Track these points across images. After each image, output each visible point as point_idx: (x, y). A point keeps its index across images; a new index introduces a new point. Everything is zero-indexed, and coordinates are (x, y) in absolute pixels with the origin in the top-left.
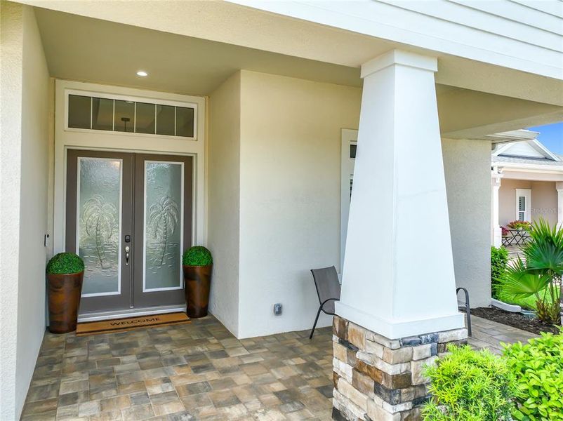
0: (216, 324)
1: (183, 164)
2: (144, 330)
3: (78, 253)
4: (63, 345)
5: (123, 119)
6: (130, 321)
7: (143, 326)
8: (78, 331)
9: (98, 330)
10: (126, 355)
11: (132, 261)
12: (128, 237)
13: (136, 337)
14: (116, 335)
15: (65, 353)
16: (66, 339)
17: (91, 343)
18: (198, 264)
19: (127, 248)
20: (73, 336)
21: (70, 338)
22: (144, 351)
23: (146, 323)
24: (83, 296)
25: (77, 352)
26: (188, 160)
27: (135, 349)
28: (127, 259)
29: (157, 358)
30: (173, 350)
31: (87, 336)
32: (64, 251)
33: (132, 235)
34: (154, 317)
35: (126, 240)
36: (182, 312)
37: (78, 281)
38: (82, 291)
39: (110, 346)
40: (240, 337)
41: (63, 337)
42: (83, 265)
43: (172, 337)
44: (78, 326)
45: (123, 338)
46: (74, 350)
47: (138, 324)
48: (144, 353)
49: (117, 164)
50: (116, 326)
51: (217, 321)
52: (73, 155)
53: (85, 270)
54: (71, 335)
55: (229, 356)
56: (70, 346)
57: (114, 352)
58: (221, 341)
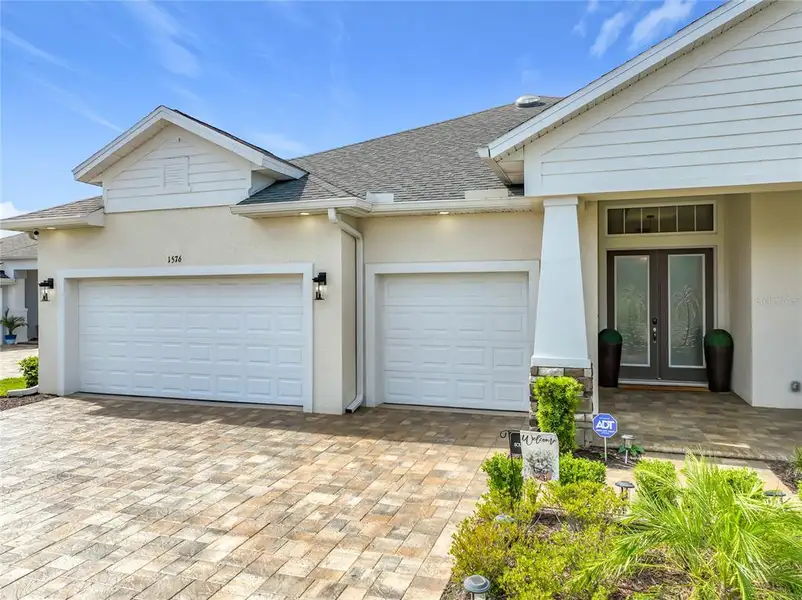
1: (703, 255)
3: (616, 329)
5: (648, 217)
6: (658, 387)
8: (619, 389)
11: (659, 339)
12: (655, 321)
18: (719, 344)
19: (654, 329)
26: (709, 252)
28: (655, 338)
33: (658, 320)
35: (654, 323)
36: (705, 387)
38: (621, 361)
40: (753, 405)
42: (621, 338)
44: (619, 386)
47: (665, 389)
49: (645, 259)
52: (611, 255)
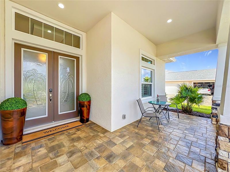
0: (95, 125)
1: (75, 60)
2: (64, 134)
3: (22, 98)
4: (12, 156)
6: (54, 129)
7: (62, 131)
8: (24, 141)
9: (37, 138)
10: (60, 156)
12: (51, 90)
13: (61, 139)
14: (49, 140)
15: (14, 163)
16: (15, 149)
17: (33, 149)
19: (51, 95)
20: (20, 145)
21: (18, 147)
22: (70, 150)
23: (63, 129)
24: (26, 119)
25: (24, 160)
27: (63, 148)
28: (51, 100)
29: (80, 154)
30: (86, 145)
31: (30, 144)
32: (13, 97)
34: (65, 125)
35: (50, 91)
36: (77, 121)
37: (23, 113)
38: (26, 117)
39: (47, 150)
40: (111, 131)
41: (13, 147)
42: (26, 104)
43: (80, 136)
44: (24, 137)
45: (53, 141)
46: (21, 159)
47: (59, 130)
48: (71, 152)
50: (47, 134)
51: (95, 124)
53: (27, 106)
54: (19, 144)
55: (116, 144)
56: (18, 155)
57: (51, 155)
58: (105, 135)
